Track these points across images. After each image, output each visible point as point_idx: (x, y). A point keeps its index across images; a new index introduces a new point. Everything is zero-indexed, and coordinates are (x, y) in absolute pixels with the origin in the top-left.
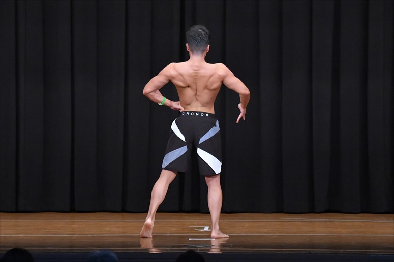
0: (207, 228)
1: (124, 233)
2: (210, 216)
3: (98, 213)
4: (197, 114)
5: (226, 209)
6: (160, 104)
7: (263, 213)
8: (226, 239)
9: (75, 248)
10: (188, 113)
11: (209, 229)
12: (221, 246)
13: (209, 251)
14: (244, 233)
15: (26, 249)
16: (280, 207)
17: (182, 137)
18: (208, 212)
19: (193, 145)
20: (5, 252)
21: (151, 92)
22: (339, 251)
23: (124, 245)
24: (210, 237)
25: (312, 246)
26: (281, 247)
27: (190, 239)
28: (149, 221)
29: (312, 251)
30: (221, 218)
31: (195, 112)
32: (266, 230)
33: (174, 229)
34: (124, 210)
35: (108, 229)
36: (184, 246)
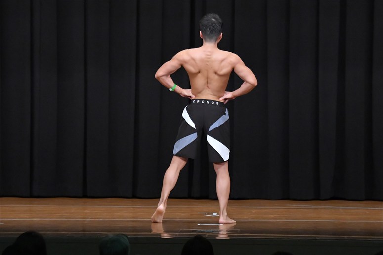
0: (215, 214)
1: (133, 218)
2: (219, 202)
3: (110, 199)
4: (208, 102)
5: (234, 196)
6: (171, 90)
7: (270, 199)
8: (233, 225)
9: (88, 233)
10: (198, 101)
11: (218, 214)
12: (228, 231)
13: (217, 236)
14: (252, 219)
15: (40, 233)
16: (287, 194)
17: (193, 125)
18: (217, 199)
19: (203, 133)
20: (18, 236)
21: (163, 76)
22: (344, 237)
23: (134, 230)
24: (218, 222)
25: (317, 232)
26: (287, 232)
27: (198, 225)
28: (161, 206)
29: (318, 237)
30: (229, 204)
31: (205, 100)
32: (272, 216)
33: (183, 215)
34: (134, 196)
35: (118, 214)
36: (193, 231)
